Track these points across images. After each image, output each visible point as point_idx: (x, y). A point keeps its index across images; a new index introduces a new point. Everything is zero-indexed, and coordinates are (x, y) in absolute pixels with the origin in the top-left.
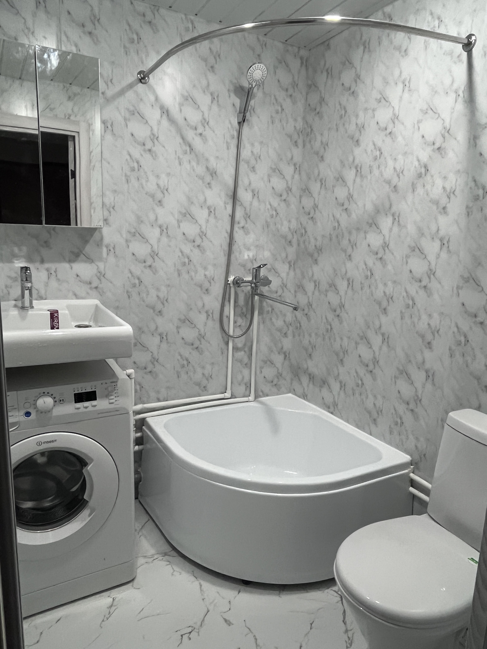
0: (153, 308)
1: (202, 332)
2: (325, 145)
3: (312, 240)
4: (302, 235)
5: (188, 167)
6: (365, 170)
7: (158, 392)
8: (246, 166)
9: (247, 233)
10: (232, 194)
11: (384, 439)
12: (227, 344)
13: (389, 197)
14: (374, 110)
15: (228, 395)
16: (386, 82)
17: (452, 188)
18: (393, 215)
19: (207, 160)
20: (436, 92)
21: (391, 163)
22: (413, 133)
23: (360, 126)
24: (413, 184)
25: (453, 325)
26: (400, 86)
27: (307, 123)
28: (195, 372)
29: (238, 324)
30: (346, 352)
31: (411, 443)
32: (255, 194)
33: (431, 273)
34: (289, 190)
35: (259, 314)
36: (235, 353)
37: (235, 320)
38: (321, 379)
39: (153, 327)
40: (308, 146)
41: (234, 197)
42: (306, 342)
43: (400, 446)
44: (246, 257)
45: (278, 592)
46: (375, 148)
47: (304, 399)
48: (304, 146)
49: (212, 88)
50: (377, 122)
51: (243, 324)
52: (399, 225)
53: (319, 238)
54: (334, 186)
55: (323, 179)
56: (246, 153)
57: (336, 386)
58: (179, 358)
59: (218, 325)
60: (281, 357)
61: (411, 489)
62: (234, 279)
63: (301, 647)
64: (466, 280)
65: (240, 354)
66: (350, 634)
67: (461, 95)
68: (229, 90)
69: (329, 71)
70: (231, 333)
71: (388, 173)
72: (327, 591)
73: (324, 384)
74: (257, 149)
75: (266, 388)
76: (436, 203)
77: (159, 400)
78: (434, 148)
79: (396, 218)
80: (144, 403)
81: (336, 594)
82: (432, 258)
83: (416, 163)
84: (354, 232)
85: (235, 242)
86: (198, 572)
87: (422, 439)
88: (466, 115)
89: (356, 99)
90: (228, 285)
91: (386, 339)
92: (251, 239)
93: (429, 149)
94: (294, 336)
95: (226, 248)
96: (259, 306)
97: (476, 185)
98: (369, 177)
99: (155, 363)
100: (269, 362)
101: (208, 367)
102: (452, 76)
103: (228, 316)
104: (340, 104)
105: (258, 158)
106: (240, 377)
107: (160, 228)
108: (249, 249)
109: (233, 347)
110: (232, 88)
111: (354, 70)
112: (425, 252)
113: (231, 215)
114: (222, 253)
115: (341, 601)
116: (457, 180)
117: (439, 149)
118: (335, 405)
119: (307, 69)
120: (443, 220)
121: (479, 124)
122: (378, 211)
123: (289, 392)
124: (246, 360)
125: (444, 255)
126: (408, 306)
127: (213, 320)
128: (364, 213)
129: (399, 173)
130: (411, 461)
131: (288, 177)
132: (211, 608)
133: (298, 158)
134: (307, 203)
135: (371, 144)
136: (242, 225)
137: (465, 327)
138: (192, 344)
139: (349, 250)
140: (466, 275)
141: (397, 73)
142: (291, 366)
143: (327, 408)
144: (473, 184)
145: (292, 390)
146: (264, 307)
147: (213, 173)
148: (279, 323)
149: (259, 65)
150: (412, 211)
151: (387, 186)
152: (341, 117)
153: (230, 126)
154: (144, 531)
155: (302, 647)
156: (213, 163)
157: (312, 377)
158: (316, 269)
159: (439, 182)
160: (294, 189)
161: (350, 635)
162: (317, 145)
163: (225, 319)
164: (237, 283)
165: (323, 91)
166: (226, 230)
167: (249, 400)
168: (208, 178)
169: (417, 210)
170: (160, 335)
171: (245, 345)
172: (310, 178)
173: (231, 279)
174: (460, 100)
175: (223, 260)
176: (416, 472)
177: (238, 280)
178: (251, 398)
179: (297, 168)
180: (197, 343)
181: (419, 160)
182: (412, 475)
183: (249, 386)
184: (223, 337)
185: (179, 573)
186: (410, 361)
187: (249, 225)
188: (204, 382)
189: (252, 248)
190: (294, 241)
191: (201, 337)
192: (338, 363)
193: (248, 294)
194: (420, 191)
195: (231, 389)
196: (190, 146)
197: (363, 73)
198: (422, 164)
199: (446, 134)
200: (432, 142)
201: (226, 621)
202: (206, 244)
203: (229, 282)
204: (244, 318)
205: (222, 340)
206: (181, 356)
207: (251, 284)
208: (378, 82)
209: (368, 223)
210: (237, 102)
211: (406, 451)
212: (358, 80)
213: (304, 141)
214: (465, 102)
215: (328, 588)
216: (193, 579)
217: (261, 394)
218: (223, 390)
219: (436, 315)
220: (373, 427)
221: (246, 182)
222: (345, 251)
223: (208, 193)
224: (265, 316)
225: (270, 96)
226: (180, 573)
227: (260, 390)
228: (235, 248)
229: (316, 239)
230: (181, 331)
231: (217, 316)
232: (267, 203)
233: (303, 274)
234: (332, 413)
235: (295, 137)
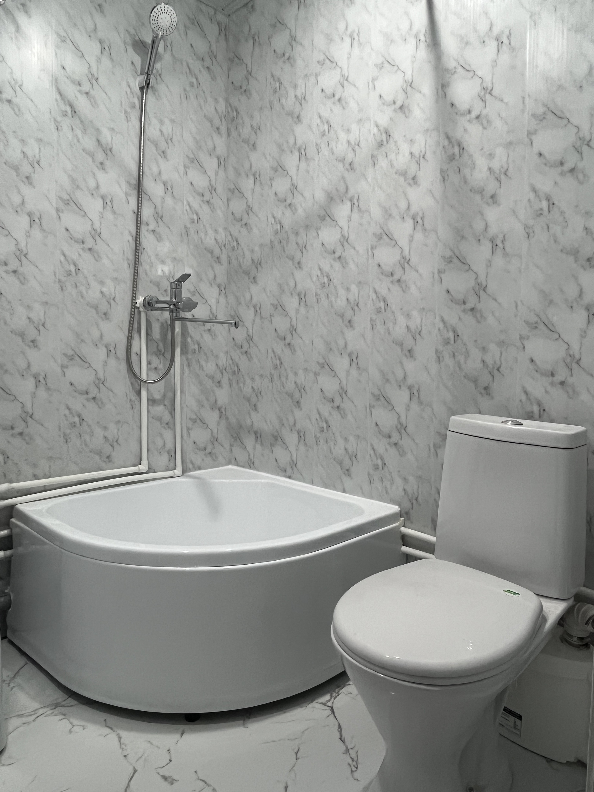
0: (22, 335)
1: (101, 375)
2: (256, 130)
3: (247, 253)
4: (233, 249)
5: (70, 135)
6: (311, 151)
7: (35, 466)
8: (153, 148)
9: (159, 239)
10: (134, 182)
11: (363, 493)
12: (139, 393)
13: (343, 178)
14: (316, 76)
15: (143, 467)
16: (329, 39)
17: (421, 151)
18: (351, 200)
19: (98, 130)
20: (392, 41)
21: (343, 136)
22: (368, 93)
23: (300, 98)
24: (373, 156)
25: (438, 319)
26: (348, 40)
27: (230, 105)
28: (92, 435)
29: (153, 365)
30: (302, 389)
31: (397, 490)
32: (168, 187)
33: (405, 262)
34: (213, 189)
35: (182, 353)
36: (150, 408)
37: (149, 360)
38: (273, 435)
39: (22, 364)
40: (234, 133)
41: (139, 187)
42: (247, 390)
43: (383, 497)
44: (160, 273)
45: (242, 722)
46: (322, 121)
47: (250, 468)
48: (229, 135)
49: (101, 34)
50: (321, 89)
51: (161, 366)
52: (360, 210)
53: (257, 248)
54: (271, 179)
55: (256, 172)
56: (152, 131)
57: (292, 439)
58: (67, 412)
59: (123, 366)
60: (216, 414)
61: (405, 549)
62: (145, 299)
63: (286, 788)
64: (449, 261)
65: (159, 409)
66: (353, 753)
67: (423, 39)
68: (125, 43)
69: (256, 38)
70: (144, 377)
71: (341, 148)
72: (311, 705)
73: (277, 440)
74: (167, 128)
75: (197, 459)
76: (403, 174)
77: (36, 477)
78: (395, 108)
79: (355, 202)
80: (11, 482)
81: (324, 707)
82: (403, 242)
83: (375, 130)
84: (302, 231)
85: (142, 250)
86: (112, 719)
87: (411, 479)
88: (430, 62)
89: (292, 66)
90: (136, 310)
91: (353, 359)
92: (165, 248)
93: (389, 111)
94: (231, 385)
95: (131, 257)
96: (182, 342)
97: (450, 142)
98: (317, 159)
99: (29, 419)
100: (199, 420)
101: (112, 427)
102: (410, 19)
103: (139, 353)
104: (273, 76)
105: (169, 140)
106: (160, 443)
107: (30, 216)
108: (163, 262)
109: (148, 399)
110: (129, 40)
111: (287, 31)
112: (396, 237)
113: (136, 211)
114: (126, 265)
115: (332, 715)
116: (426, 141)
117: (401, 108)
118: (293, 464)
119: (227, 40)
120: (414, 194)
121: (447, 70)
122: (331, 199)
123: (229, 463)
124: (167, 417)
125: (419, 236)
126: (379, 311)
127: (117, 358)
128: (313, 204)
129: (354, 146)
130: (400, 511)
131: (211, 173)
132: (138, 767)
133: (221, 149)
134: (238, 206)
135: (316, 117)
136: (151, 227)
137: (453, 320)
138: (87, 393)
139: (298, 255)
140: (448, 253)
141: (341, 26)
142: (229, 427)
143: (284, 472)
144: (446, 143)
145: (233, 461)
146: (188, 342)
147: (108, 151)
148: (210, 367)
149: (167, 6)
150: (374, 190)
151: (340, 165)
152: (275, 91)
153: (128, 91)
154: (18, 680)
155: (288, 787)
156: (106, 136)
157: (258, 436)
158: (254, 289)
159: (405, 148)
160: (220, 189)
161: (353, 755)
162: (246, 131)
163: (134, 357)
164: (149, 303)
165: (249, 64)
166: (130, 232)
167: (175, 474)
168: (100, 156)
169: (381, 188)
170: (35, 377)
171: (164, 396)
172: (239, 174)
173: (140, 300)
174: (422, 45)
175: (127, 274)
176: (407, 524)
177: (150, 300)
178: (178, 471)
179: (222, 163)
180: (94, 392)
181: (377, 126)
182: (403, 529)
183: (173, 455)
184: (132, 383)
185: (82, 728)
186: (388, 380)
187: (162, 230)
188: (107, 449)
189: (168, 261)
190: (224, 258)
191: (100, 382)
192: (294, 407)
193: (165, 325)
194: (383, 163)
195: (148, 460)
196: (71, 106)
197: (299, 35)
198: (382, 129)
199: (409, 88)
200: (393, 102)
201: (165, 778)
202: (100, 247)
203: (137, 305)
204: (162, 357)
205: (131, 388)
206: (69, 409)
207: (170, 305)
208: (319, 40)
209: (319, 216)
210: (138, 60)
211: (392, 501)
212: (294, 43)
213: (228, 130)
214: (428, 46)
215: (312, 702)
216: (108, 730)
217: (191, 466)
218: (137, 461)
219: (415, 313)
220: (346, 480)
221: (155, 170)
222: (292, 259)
223: (102, 177)
224: (190, 356)
225: (182, 63)
226: (83, 726)
227: (188, 461)
228: (143, 258)
229: (252, 251)
230: (68, 372)
231: (122, 352)
232: (185, 203)
233: (237, 299)
234: (290, 477)
235: (217, 122)
